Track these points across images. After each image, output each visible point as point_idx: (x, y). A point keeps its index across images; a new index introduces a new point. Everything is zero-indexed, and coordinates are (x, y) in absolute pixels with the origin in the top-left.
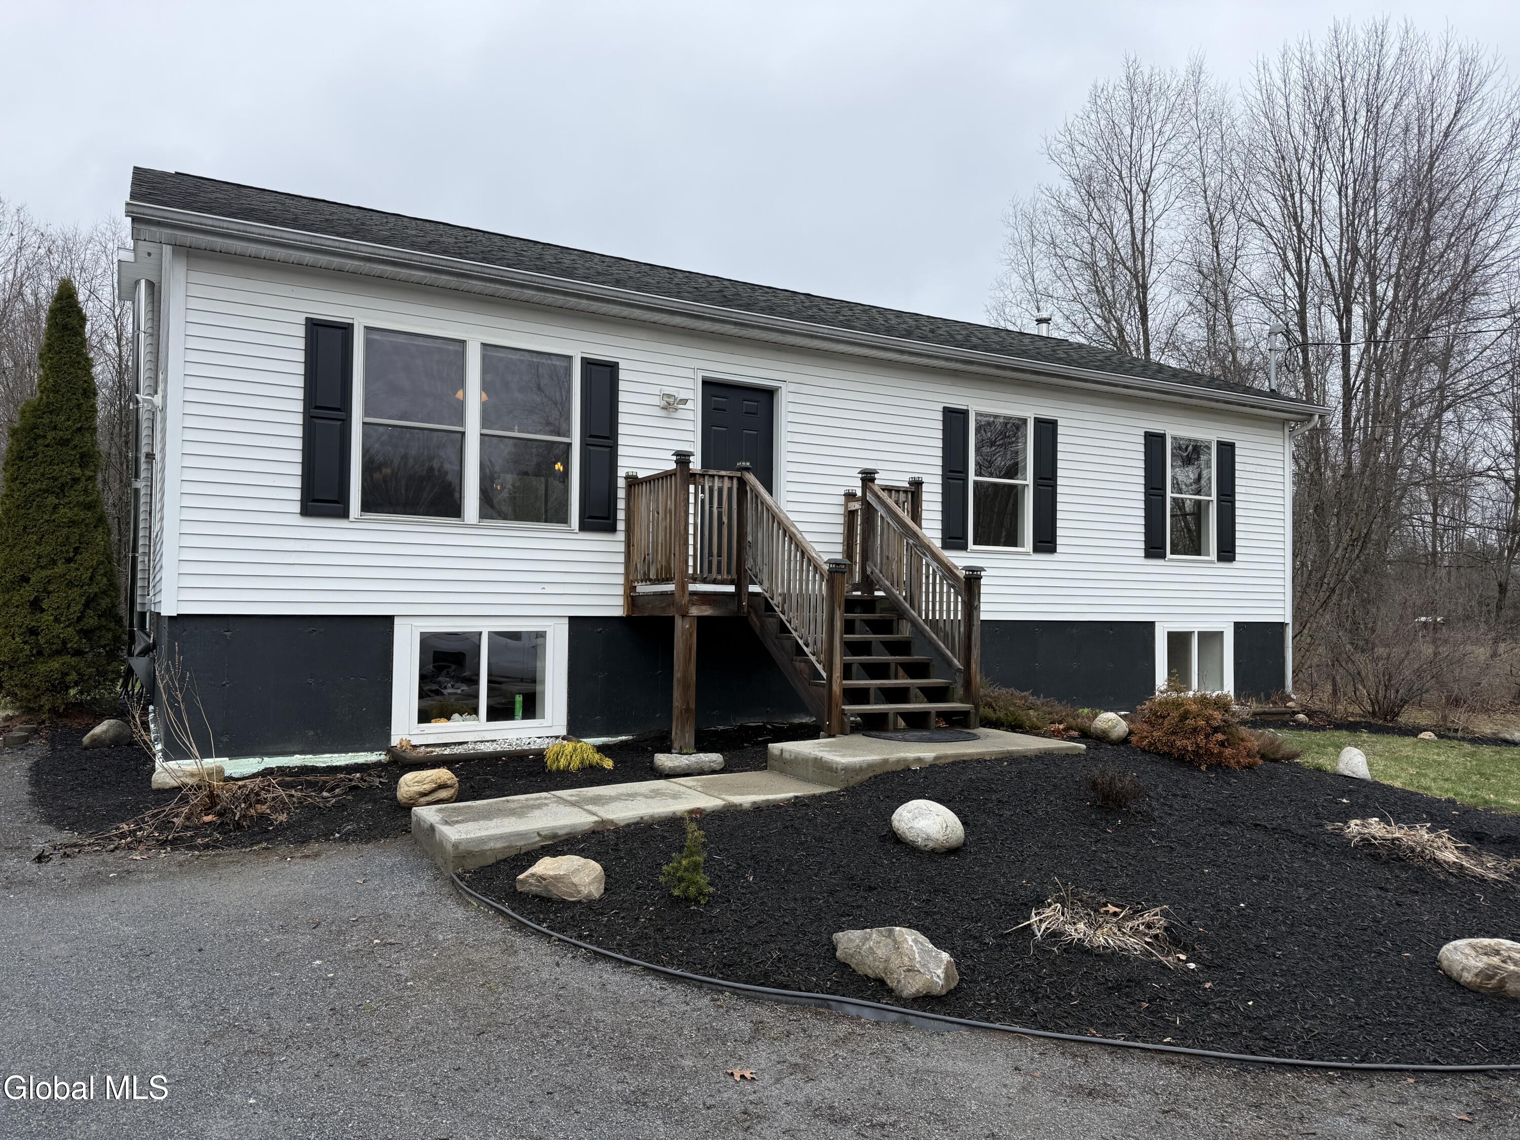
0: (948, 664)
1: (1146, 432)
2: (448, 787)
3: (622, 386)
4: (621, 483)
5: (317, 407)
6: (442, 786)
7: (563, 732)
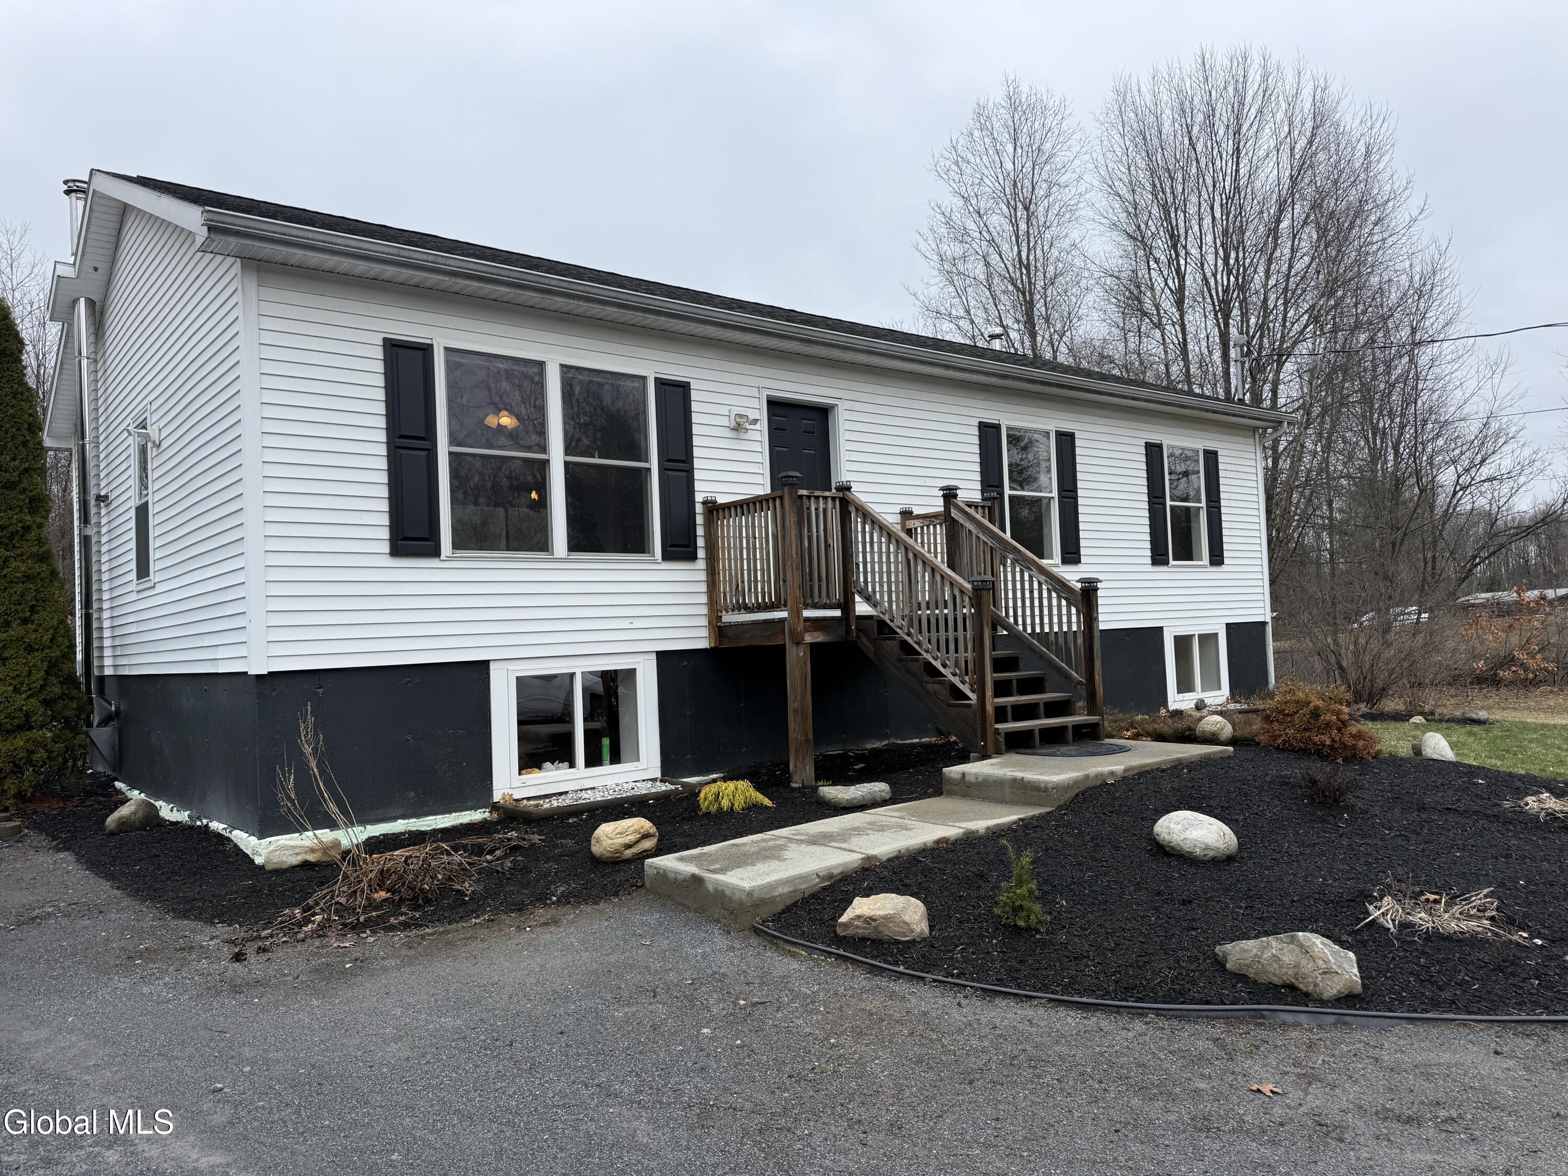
0: (1066, 677)
1: (1146, 443)
2: (651, 836)
3: (695, 407)
4: (699, 508)
5: (402, 437)
6: (646, 836)
7: (658, 774)
